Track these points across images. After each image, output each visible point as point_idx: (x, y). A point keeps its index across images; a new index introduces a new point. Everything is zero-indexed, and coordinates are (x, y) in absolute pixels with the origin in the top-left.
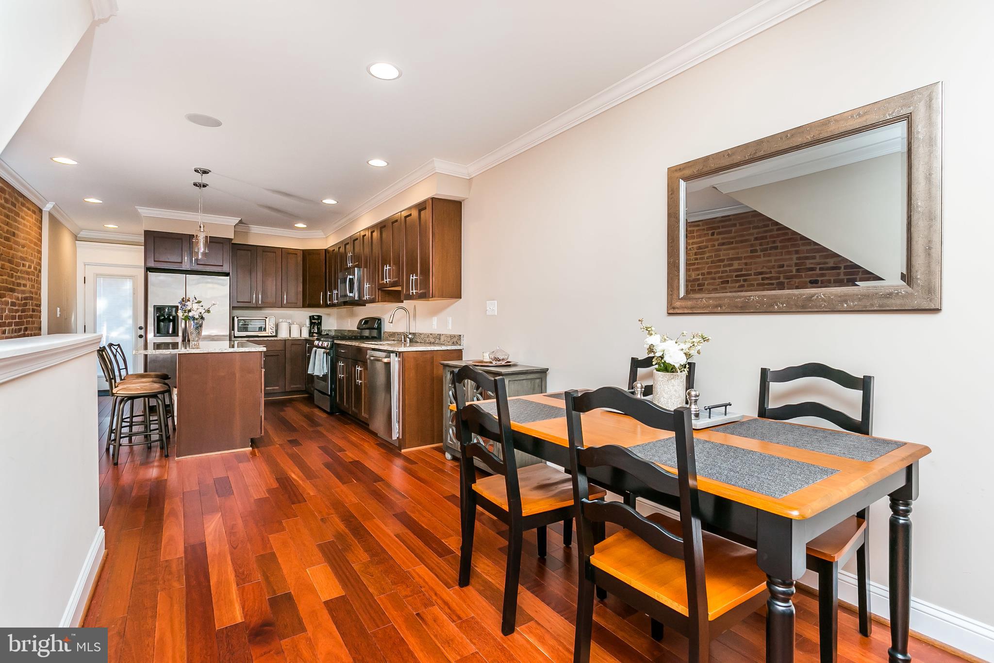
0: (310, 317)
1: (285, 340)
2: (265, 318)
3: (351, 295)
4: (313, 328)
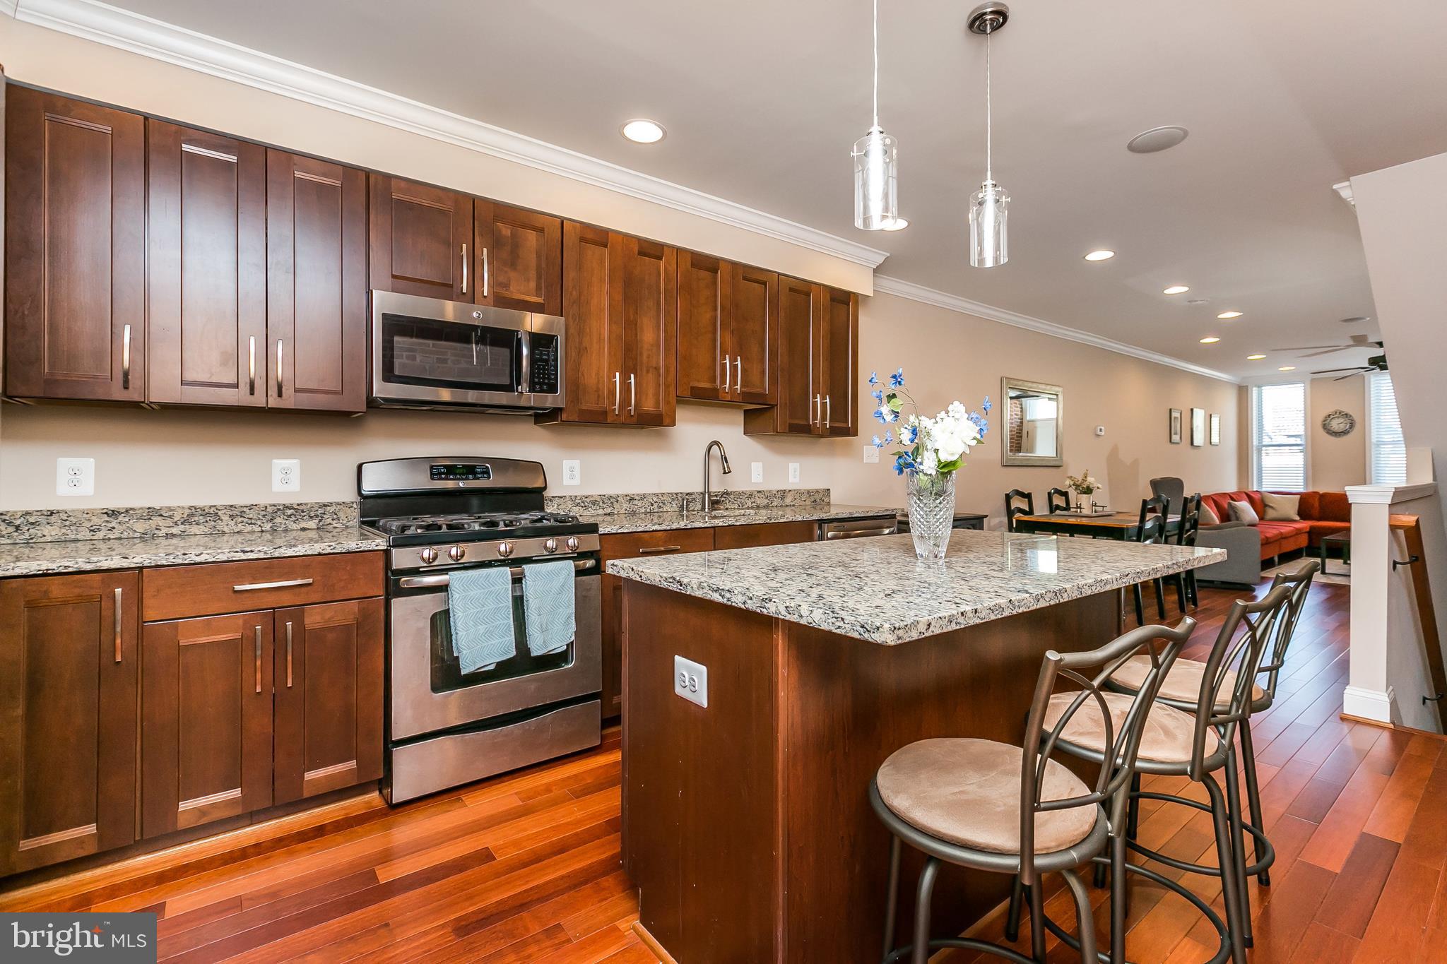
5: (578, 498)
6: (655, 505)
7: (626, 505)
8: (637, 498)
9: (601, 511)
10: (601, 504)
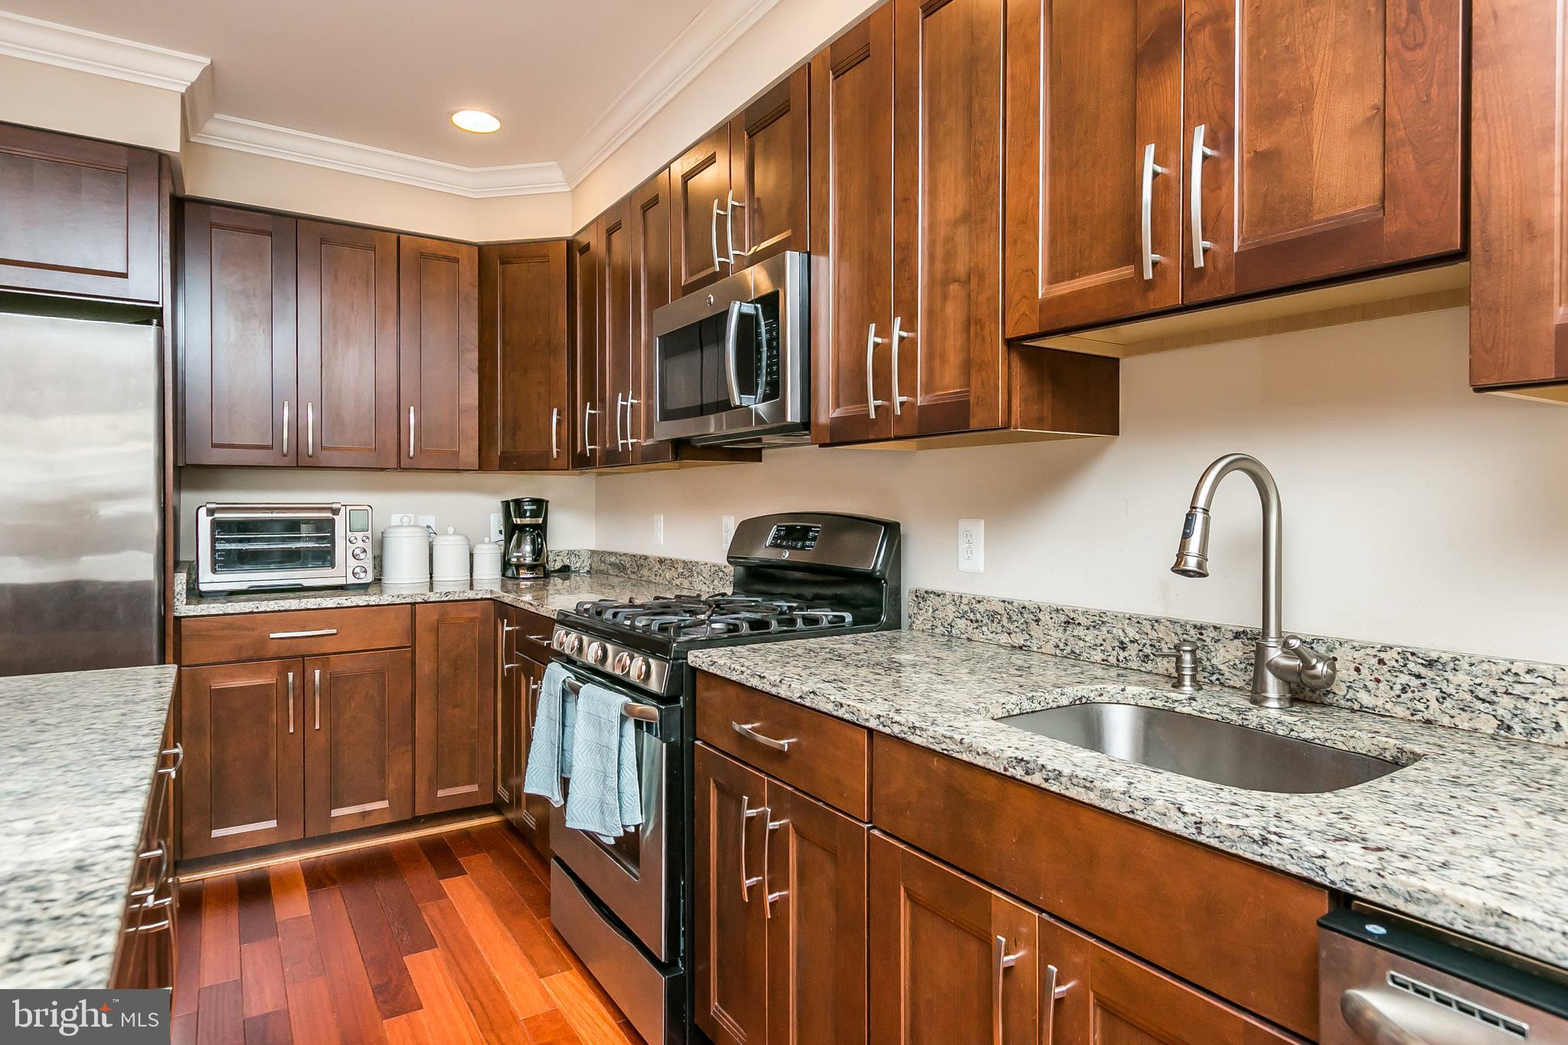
0: (506, 504)
1: (413, 604)
2: (329, 515)
3: (748, 400)
4: (519, 545)
5: (965, 601)
6: (1133, 650)
7: (1057, 635)
8: (1082, 620)
9: (1004, 639)
10: (1005, 622)
